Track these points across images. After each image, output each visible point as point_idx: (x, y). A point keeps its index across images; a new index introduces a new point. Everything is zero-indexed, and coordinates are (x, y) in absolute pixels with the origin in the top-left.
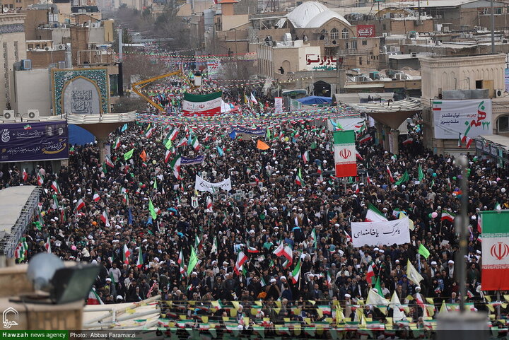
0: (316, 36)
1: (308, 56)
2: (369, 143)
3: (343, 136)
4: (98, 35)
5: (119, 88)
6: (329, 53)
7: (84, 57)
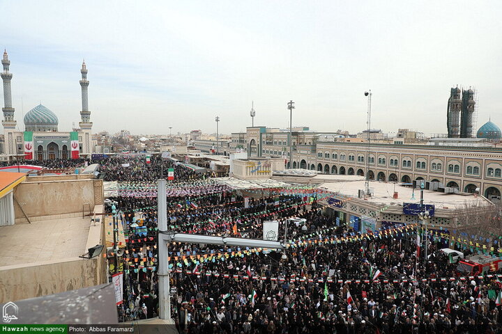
0: (144, 142)
1: (143, 145)
2: (152, 158)
3: (148, 157)
4: (109, 141)
5: (112, 148)
6: (146, 145)
7: (107, 144)
